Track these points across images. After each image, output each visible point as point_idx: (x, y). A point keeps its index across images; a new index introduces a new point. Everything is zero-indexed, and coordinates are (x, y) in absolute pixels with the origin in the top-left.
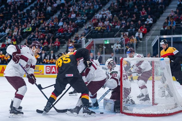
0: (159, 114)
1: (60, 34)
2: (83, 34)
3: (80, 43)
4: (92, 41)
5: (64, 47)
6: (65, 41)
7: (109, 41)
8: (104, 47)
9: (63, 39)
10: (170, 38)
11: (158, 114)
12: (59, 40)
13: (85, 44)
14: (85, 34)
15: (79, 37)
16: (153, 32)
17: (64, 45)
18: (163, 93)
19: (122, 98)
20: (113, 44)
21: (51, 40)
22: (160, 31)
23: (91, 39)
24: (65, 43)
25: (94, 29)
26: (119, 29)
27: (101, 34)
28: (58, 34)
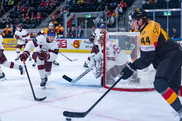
0: (142, 89)
1: (42, 8)
2: (65, 8)
3: (62, 16)
4: (73, 15)
5: (45, 20)
6: (47, 15)
7: (91, 15)
8: (86, 21)
9: (45, 12)
10: (152, 13)
11: (141, 89)
12: (41, 13)
13: (67, 18)
14: (67, 8)
15: (60, 11)
16: (135, 6)
17: (46, 19)
19: (105, 72)
21: (32, 13)
22: (142, 6)
23: (73, 13)
24: (47, 17)
25: (76, 3)
26: (100, 3)
27: (83, 8)
28: (39, 7)
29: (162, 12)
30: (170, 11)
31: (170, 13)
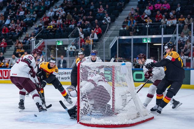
0: (120, 125)
2: (33, 34)
3: (29, 43)
4: (42, 42)
5: (11, 48)
6: (13, 42)
7: (63, 42)
8: (56, 48)
9: (10, 39)
10: (131, 39)
11: (118, 125)
12: (6, 40)
13: (35, 45)
14: (35, 34)
16: (112, 32)
17: (11, 47)
18: (124, 101)
20: (67, 46)
22: (119, 32)
23: (42, 40)
24: (12, 44)
25: (45, 29)
26: (73, 28)
27: (53, 34)
29: (141, 39)
30: (150, 38)
31: (149, 40)
